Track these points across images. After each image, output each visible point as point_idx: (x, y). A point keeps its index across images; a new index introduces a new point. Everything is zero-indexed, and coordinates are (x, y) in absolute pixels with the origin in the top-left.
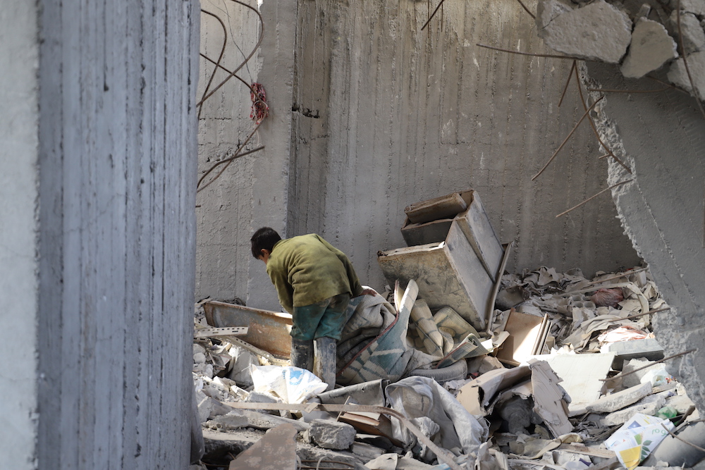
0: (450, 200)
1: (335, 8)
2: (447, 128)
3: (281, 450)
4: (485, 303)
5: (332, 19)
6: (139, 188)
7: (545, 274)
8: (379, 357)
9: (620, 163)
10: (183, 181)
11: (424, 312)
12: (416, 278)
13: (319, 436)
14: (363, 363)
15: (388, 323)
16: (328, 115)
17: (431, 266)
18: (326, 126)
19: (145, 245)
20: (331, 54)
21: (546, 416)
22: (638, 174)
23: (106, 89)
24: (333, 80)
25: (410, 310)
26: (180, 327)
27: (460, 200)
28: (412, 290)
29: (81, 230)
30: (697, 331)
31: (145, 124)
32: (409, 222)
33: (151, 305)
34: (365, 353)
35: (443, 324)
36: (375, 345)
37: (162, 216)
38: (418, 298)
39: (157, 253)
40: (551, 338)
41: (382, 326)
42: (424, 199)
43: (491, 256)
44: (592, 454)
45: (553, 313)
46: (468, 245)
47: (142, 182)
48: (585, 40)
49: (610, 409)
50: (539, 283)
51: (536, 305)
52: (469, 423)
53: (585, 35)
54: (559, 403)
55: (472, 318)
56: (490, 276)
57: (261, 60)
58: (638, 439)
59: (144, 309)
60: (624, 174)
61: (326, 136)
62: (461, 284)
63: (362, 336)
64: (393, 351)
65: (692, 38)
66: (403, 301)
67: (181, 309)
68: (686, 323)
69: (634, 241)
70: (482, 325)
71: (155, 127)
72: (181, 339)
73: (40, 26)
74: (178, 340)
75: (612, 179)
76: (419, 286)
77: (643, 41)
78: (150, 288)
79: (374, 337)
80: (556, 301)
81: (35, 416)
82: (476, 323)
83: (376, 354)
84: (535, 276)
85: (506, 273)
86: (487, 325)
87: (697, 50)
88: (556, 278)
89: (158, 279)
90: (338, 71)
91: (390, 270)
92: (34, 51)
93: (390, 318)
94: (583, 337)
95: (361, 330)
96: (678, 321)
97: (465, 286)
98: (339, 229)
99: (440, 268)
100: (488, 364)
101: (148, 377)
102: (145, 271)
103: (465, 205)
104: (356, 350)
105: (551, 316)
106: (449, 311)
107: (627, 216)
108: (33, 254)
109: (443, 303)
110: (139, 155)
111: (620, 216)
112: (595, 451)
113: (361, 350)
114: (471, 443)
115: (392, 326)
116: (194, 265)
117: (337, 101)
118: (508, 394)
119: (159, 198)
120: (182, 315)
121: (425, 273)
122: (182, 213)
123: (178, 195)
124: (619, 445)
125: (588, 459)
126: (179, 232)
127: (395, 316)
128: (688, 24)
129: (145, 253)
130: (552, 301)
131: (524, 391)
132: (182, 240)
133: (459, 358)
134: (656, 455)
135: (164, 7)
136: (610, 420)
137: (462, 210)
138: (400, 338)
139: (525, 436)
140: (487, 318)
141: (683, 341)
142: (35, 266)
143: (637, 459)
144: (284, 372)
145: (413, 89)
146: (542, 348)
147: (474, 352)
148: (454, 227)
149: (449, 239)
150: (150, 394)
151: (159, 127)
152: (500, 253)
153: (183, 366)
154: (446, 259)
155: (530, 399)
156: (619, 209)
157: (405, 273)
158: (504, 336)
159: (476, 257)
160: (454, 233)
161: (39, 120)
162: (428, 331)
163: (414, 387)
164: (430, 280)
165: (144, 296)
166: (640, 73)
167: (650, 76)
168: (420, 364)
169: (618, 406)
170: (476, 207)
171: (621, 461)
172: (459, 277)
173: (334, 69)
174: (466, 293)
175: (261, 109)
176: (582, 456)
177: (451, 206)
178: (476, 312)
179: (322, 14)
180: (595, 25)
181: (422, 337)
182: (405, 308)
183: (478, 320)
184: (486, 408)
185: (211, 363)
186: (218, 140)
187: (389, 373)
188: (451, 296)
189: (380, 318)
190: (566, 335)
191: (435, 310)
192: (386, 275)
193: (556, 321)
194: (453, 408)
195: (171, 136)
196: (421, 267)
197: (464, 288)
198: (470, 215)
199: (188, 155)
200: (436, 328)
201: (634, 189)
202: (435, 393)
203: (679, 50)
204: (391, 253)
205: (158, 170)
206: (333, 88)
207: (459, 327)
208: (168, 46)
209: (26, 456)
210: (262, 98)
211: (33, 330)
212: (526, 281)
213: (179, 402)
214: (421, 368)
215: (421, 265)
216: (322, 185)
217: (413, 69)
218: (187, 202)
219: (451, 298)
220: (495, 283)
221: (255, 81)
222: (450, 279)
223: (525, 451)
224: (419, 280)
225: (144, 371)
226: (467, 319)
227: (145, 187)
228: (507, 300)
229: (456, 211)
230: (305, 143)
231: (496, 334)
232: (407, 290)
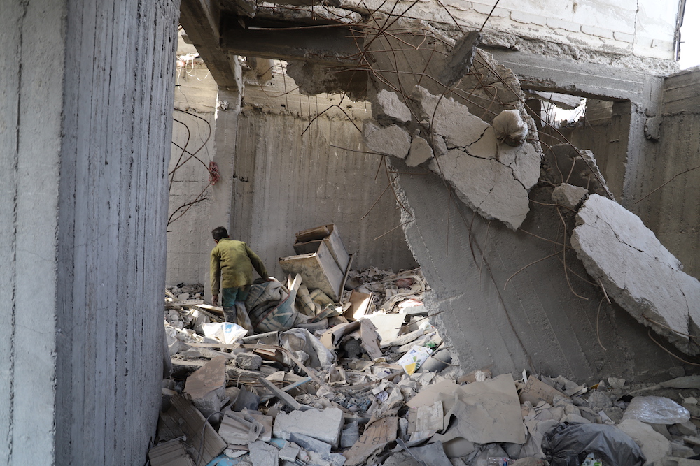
0: (321, 230)
1: (259, 122)
2: (320, 189)
3: (217, 370)
4: (339, 287)
5: (257, 128)
6: (128, 222)
7: (373, 271)
8: (278, 317)
9: (407, 211)
10: (158, 216)
11: (305, 292)
12: (300, 272)
13: (241, 362)
14: (269, 320)
15: (283, 298)
16: (253, 181)
17: (309, 266)
18: (252, 187)
19: (131, 253)
20: (256, 147)
21: (368, 348)
22: (416, 218)
23: (106, 163)
24: (257, 161)
25: (296, 290)
26: (156, 301)
27: (326, 229)
28: (298, 279)
29: (87, 245)
30: (444, 301)
31: (133, 184)
32: (297, 242)
33: (135, 289)
34: (270, 315)
35: (315, 299)
36: (276, 310)
37: (143, 237)
38: (302, 284)
39: (140, 258)
40: (374, 305)
41: (280, 300)
42: (306, 229)
43: (343, 261)
44: (391, 368)
45: (376, 292)
46: (330, 255)
47: (130, 217)
48: (387, 145)
49: (402, 343)
50: (369, 276)
51: (366, 288)
52: (325, 354)
53: (387, 143)
54: (375, 341)
55: (332, 295)
56: (342, 271)
57: (216, 149)
58: (415, 359)
59: (130, 291)
60: (409, 218)
61: (252, 192)
62: (325, 276)
63: (269, 305)
64: (286, 314)
65: (440, 147)
66: (292, 285)
67: (156, 291)
68: (439, 297)
69: (414, 254)
70: (337, 299)
71: (140, 186)
72: (156, 308)
73: (62, 127)
74: (154, 308)
75: (403, 220)
76: (302, 277)
77: (417, 148)
78: (135, 279)
79: (274, 307)
80: (377, 285)
81: (54, 354)
82: (333, 298)
83: (276, 315)
84: (367, 272)
85: (351, 270)
86: (339, 299)
87: (443, 154)
88: (378, 273)
89: (140, 273)
90: (259, 157)
91: (286, 268)
92: (58, 141)
93: (285, 295)
94: (390, 305)
95: (268, 302)
96: (435, 296)
98: (259, 245)
99: (314, 267)
100: (340, 320)
101: (133, 330)
102: (131, 268)
103: (329, 232)
104: (265, 313)
105: (374, 294)
106: (319, 291)
107: (410, 240)
108: (54, 259)
109: (315, 287)
110: (128, 202)
111: (407, 240)
112: (393, 366)
113: (268, 313)
114: (326, 364)
115: (286, 300)
116: (165, 265)
117: (259, 172)
118: (348, 337)
119: (141, 227)
120: (156, 294)
121: (306, 270)
122: (157, 235)
123: (154, 223)
124: (405, 363)
125: (389, 371)
126: (155, 246)
127: (288, 294)
128: (438, 140)
129: (131, 258)
130: (375, 285)
131: (356, 335)
132: (157, 251)
133: (324, 317)
134: (423, 367)
135: (148, 118)
136: (401, 349)
137: (327, 235)
138: (290, 306)
139: (357, 360)
140: (340, 295)
141: (437, 306)
142: (55, 266)
143: (414, 369)
144: (223, 326)
145: (301, 167)
146: (368, 311)
147: (331, 314)
148: (322, 244)
149: (319, 251)
150: (134, 340)
151: (143, 185)
152: (348, 259)
153: (158, 323)
154: (317, 262)
155: (360, 340)
156: (406, 236)
157: (295, 270)
158: (348, 305)
159: (334, 261)
160: (322, 248)
161: (60, 181)
162: (306, 302)
163: (296, 334)
164: (308, 274)
165: (130, 283)
166: (415, 165)
167: (420, 166)
168: (301, 321)
169: (406, 342)
170: (335, 234)
171: (406, 371)
172: (324, 272)
173: (257, 155)
174: (328, 281)
175: (215, 177)
176: (386, 370)
177: (321, 233)
178: (334, 292)
179: (252, 125)
180: (392, 138)
181: (303, 306)
182: (294, 290)
183: (335, 296)
184: (336, 345)
185: (182, 320)
186: (191, 193)
187: (283, 326)
188: (320, 283)
189: (279, 295)
190: (382, 304)
191: (311, 291)
192: (284, 271)
193: (377, 296)
194: (317, 345)
195: (151, 190)
196: (303, 267)
197: (327, 278)
198: (331, 238)
199: (162, 202)
200: (311, 301)
201: (414, 225)
202: (308, 337)
203: (434, 153)
204: (286, 259)
205: (141, 210)
206: (256, 165)
207: (324, 300)
208: (150, 140)
209: (49, 377)
210: (215, 170)
211: (54, 303)
212: (362, 274)
213: (155, 344)
214: (302, 323)
215: (303, 265)
216: (249, 219)
217: (302, 156)
218: (161, 229)
219: (320, 284)
220: (345, 276)
221: (212, 161)
222: (320, 274)
223: (357, 368)
224: (302, 274)
225: (130, 326)
226: (328, 295)
227: (132, 221)
228: (352, 286)
229: (323, 236)
230: (240, 196)
231: (344, 304)
232: (295, 279)
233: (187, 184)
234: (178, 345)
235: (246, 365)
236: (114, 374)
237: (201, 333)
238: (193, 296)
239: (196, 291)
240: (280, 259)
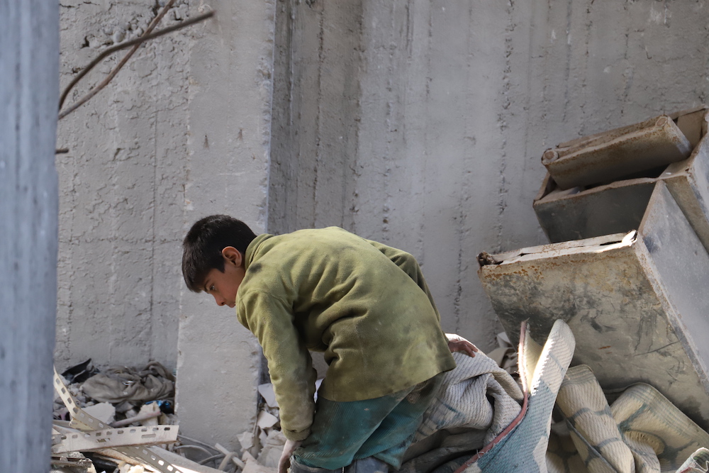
0: (652, 133)
11: (589, 396)
12: (569, 315)
15: (504, 421)
17: (604, 289)
25: (555, 389)
26: (20, 431)
27: (674, 132)
28: (560, 343)
32: (551, 186)
35: (635, 425)
38: (575, 363)
41: (490, 427)
42: (587, 132)
46: (694, 239)
62: (676, 331)
63: (444, 452)
66: (537, 369)
67: (23, 389)
72: (21, 458)
74: (14, 461)
79: (467, 455)
91: (509, 298)
93: (510, 409)
95: (443, 435)
97: (687, 334)
98: (389, 203)
99: (627, 293)
103: (685, 143)
106: (648, 394)
109: (633, 374)
115: (513, 427)
116: (52, 288)
120: (23, 403)
121: (591, 303)
122: (25, 166)
123: (12, 122)
126: (17, 211)
127: (521, 403)
132: (25, 229)
137: (676, 158)
138: (531, 456)
148: (659, 197)
149: (647, 224)
154: (640, 271)
157: (543, 303)
160: (660, 210)
162: (597, 440)
164: (602, 321)
172: (671, 313)
174: (689, 352)
177: (652, 147)
181: (583, 453)
182: (543, 387)
188: (654, 358)
189: (487, 406)
191: (614, 390)
192: (500, 309)
196: (580, 290)
197: (683, 340)
199: (37, 31)
200: (617, 434)
204: (510, 258)
207: (673, 432)
215: (579, 285)
216: (350, 98)
218: (35, 142)
219: (652, 365)
222: (651, 319)
224: (576, 320)
226: (691, 412)
229: (663, 159)
232: (549, 343)
238: (132, 416)
239: (144, 395)
240: (483, 261)
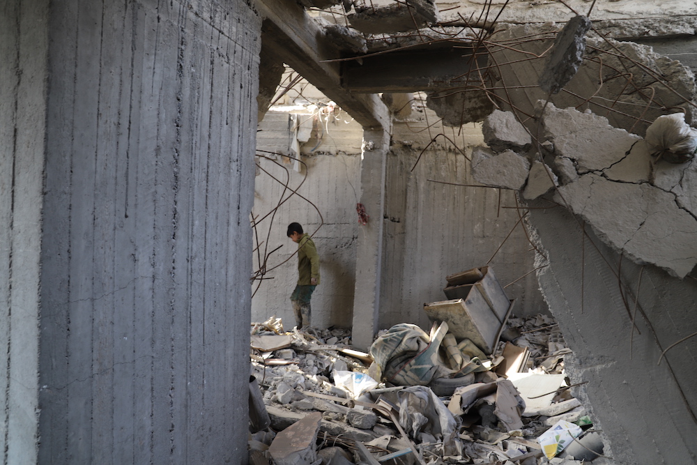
0: (472, 273)
1: (409, 159)
2: (477, 228)
3: (308, 428)
4: (494, 337)
5: (408, 166)
6: (170, 273)
7: (540, 319)
8: (416, 369)
9: (541, 254)
10: (231, 265)
11: (451, 342)
12: (447, 320)
13: (352, 419)
14: (406, 372)
15: (421, 349)
16: (405, 221)
17: (454, 313)
18: (404, 227)
20: (407, 186)
21: (502, 417)
22: (551, 262)
23: (126, 216)
24: (408, 200)
25: (440, 340)
27: (478, 272)
28: (444, 328)
29: (93, 300)
30: (589, 369)
31: (179, 234)
32: (448, 286)
33: (189, 341)
34: (407, 366)
35: (465, 350)
36: (413, 361)
37: (201, 287)
38: (448, 333)
40: (531, 362)
41: (418, 351)
42: (457, 272)
43: (500, 307)
44: (528, 446)
45: (538, 345)
46: (483, 300)
47: (175, 268)
48: (498, 176)
49: (551, 414)
50: (535, 325)
51: (527, 340)
52: (447, 419)
53: (499, 172)
54: (515, 409)
55: (483, 346)
56: (499, 320)
57: (363, 190)
58: (557, 438)
59: (178, 343)
60: (543, 261)
61: (404, 233)
62: (474, 325)
63: (406, 356)
64: (424, 366)
65: (567, 173)
66: (435, 335)
68: (582, 364)
69: (549, 306)
70: (490, 350)
71: (193, 236)
72: (230, 359)
74: (226, 360)
75: (536, 265)
76: (448, 325)
77: (536, 176)
79: (412, 357)
80: (541, 337)
81: (38, 411)
82: (486, 350)
83: (414, 367)
84: (534, 320)
85: (510, 318)
86: (493, 351)
87: (571, 181)
88: (546, 322)
89: (197, 325)
90: (411, 196)
91: (432, 315)
93: (424, 346)
94: (553, 362)
95: (405, 352)
96: (577, 361)
97: (477, 326)
98: (411, 288)
99: (461, 315)
100: (489, 377)
101: (187, 383)
102: (180, 320)
103: (482, 275)
104: (403, 364)
105: (536, 347)
106: (468, 342)
107: (544, 289)
109: (464, 336)
110: (172, 253)
111: (541, 289)
112: (530, 444)
113: (405, 363)
114: (447, 432)
115: (425, 351)
117: (410, 212)
118: (481, 401)
119: (198, 277)
120: (231, 345)
121: (452, 317)
122: (231, 284)
123: (224, 274)
124: (546, 442)
125: (525, 449)
126: (226, 296)
127: (428, 344)
128: (565, 164)
130: (540, 338)
131: (491, 400)
132: (232, 301)
133: (468, 372)
134: (567, 451)
135: (206, 167)
136: (549, 421)
137: (479, 279)
138: (430, 358)
139: (489, 429)
140: (494, 346)
141: (580, 375)
143: (554, 452)
144: (352, 375)
145: (456, 205)
146: (523, 369)
147: (478, 369)
148: (473, 289)
149: (469, 297)
150: (188, 393)
151: (199, 235)
152: (508, 305)
154: (463, 309)
155: (494, 405)
156: (540, 285)
157: (440, 317)
158: (500, 359)
159: (489, 308)
160: (473, 294)
162: (452, 354)
163: (416, 393)
164: (455, 322)
165: (179, 335)
166: (534, 197)
167: (541, 197)
168: (442, 375)
169: (556, 413)
170: (489, 277)
171: (544, 452)
172: (473, 320)
173: (408, 194)
174: (478, 331)
175: (364, 218)
176: (521, 447)
177: (473, 276)
178: (485, 343)
179: (402, 163)
180: (505, 166)
181: (449, 357)
182: (436, 339)
183: (487, 348)
184: (464, 409)
185: (316, 366)
186: (342, 236)
187: (421, 380)
188: (469, 332)
189: (416, 345)
190: (544, 360)
191: (459, 340)
192: (430, 318)
193: (538, 351)
194: (440, 408)
195: (214, 239)
196: (449, 314)
197: (476, 328)
198: (484, 282)
200: (459, 352)
201: (548, 271)
202: (430, 398)
203: (559, 180)
204: (431, 305)
205: (197, 260)
206: (408, 205)
207: (474, 352)
210: (362, 211)
212: (527, 323)
214: (443, 377)
215: (448, 312)
216: (401, 261)
217: (456, 193)
218: (237, 278)
219: (469, 334)
220: (502, 324)
221: (359, 202)
222: (467, 322)
223: (489, 439)
224: (449, 322)
226: (479, 347)
228: (510, 336)
229: (475, 279)
230: (392, 237)
231: (496, 358)
232: (439, 328)
233: (339, 227)
234: (291, 394)
235: (357, 423)
236: (148, 429)
237: (332, 381)
238: (342, 340)
239: (346, 335)
240: (425, 305)
